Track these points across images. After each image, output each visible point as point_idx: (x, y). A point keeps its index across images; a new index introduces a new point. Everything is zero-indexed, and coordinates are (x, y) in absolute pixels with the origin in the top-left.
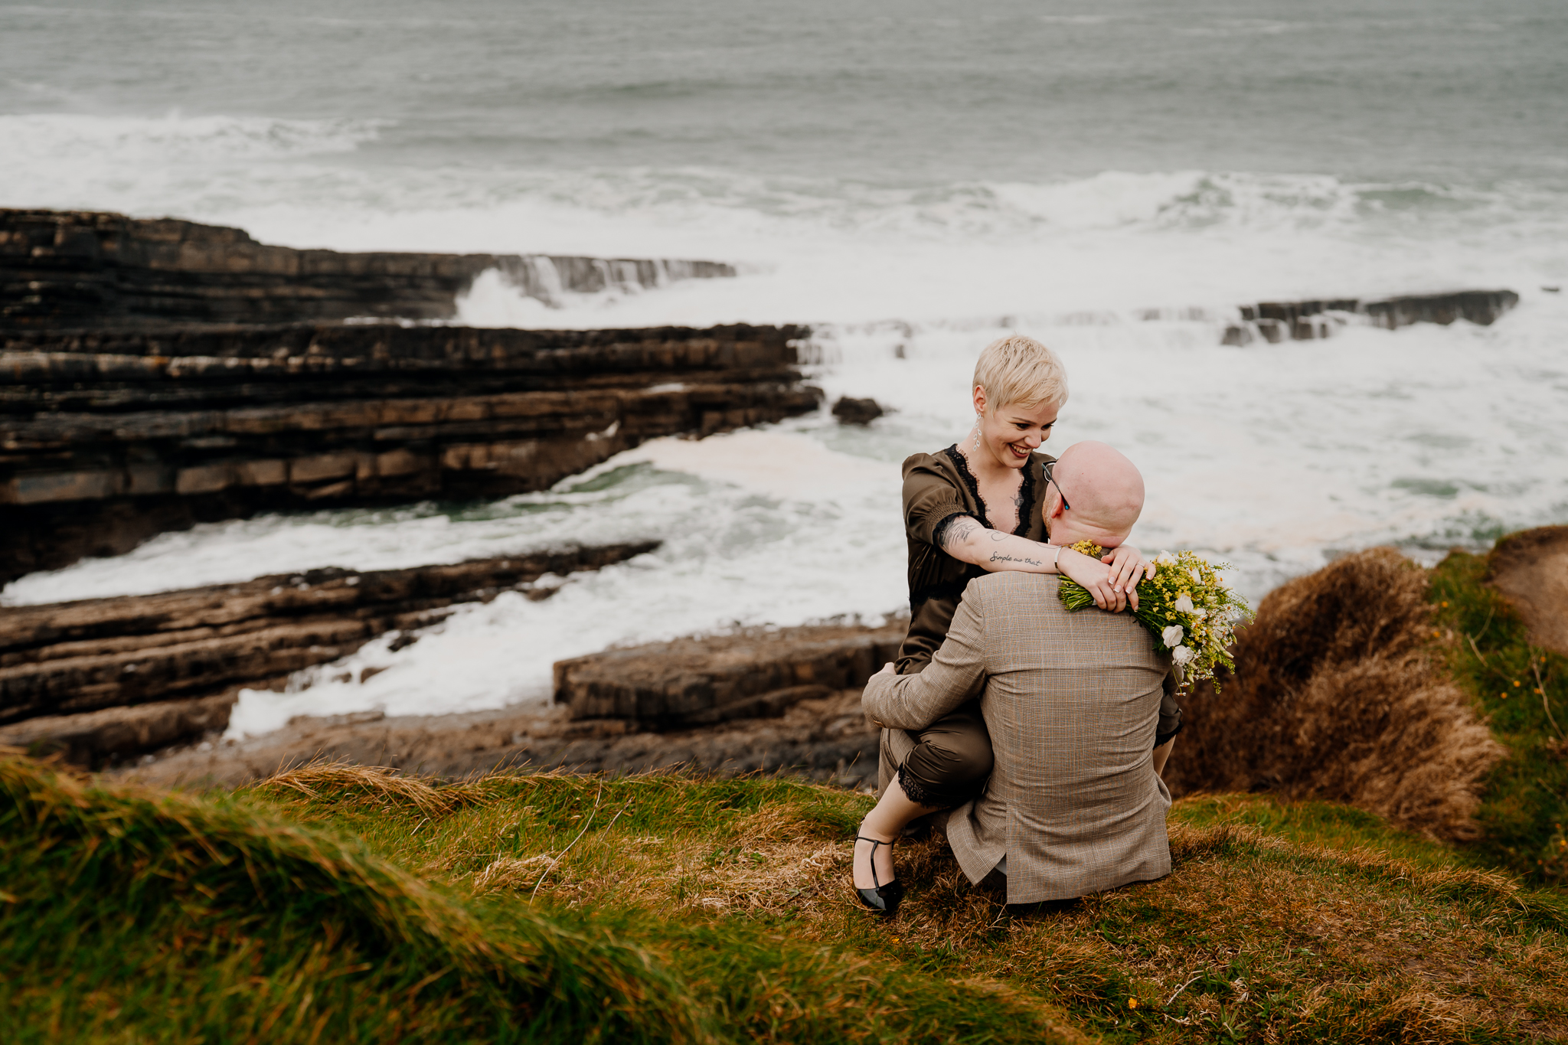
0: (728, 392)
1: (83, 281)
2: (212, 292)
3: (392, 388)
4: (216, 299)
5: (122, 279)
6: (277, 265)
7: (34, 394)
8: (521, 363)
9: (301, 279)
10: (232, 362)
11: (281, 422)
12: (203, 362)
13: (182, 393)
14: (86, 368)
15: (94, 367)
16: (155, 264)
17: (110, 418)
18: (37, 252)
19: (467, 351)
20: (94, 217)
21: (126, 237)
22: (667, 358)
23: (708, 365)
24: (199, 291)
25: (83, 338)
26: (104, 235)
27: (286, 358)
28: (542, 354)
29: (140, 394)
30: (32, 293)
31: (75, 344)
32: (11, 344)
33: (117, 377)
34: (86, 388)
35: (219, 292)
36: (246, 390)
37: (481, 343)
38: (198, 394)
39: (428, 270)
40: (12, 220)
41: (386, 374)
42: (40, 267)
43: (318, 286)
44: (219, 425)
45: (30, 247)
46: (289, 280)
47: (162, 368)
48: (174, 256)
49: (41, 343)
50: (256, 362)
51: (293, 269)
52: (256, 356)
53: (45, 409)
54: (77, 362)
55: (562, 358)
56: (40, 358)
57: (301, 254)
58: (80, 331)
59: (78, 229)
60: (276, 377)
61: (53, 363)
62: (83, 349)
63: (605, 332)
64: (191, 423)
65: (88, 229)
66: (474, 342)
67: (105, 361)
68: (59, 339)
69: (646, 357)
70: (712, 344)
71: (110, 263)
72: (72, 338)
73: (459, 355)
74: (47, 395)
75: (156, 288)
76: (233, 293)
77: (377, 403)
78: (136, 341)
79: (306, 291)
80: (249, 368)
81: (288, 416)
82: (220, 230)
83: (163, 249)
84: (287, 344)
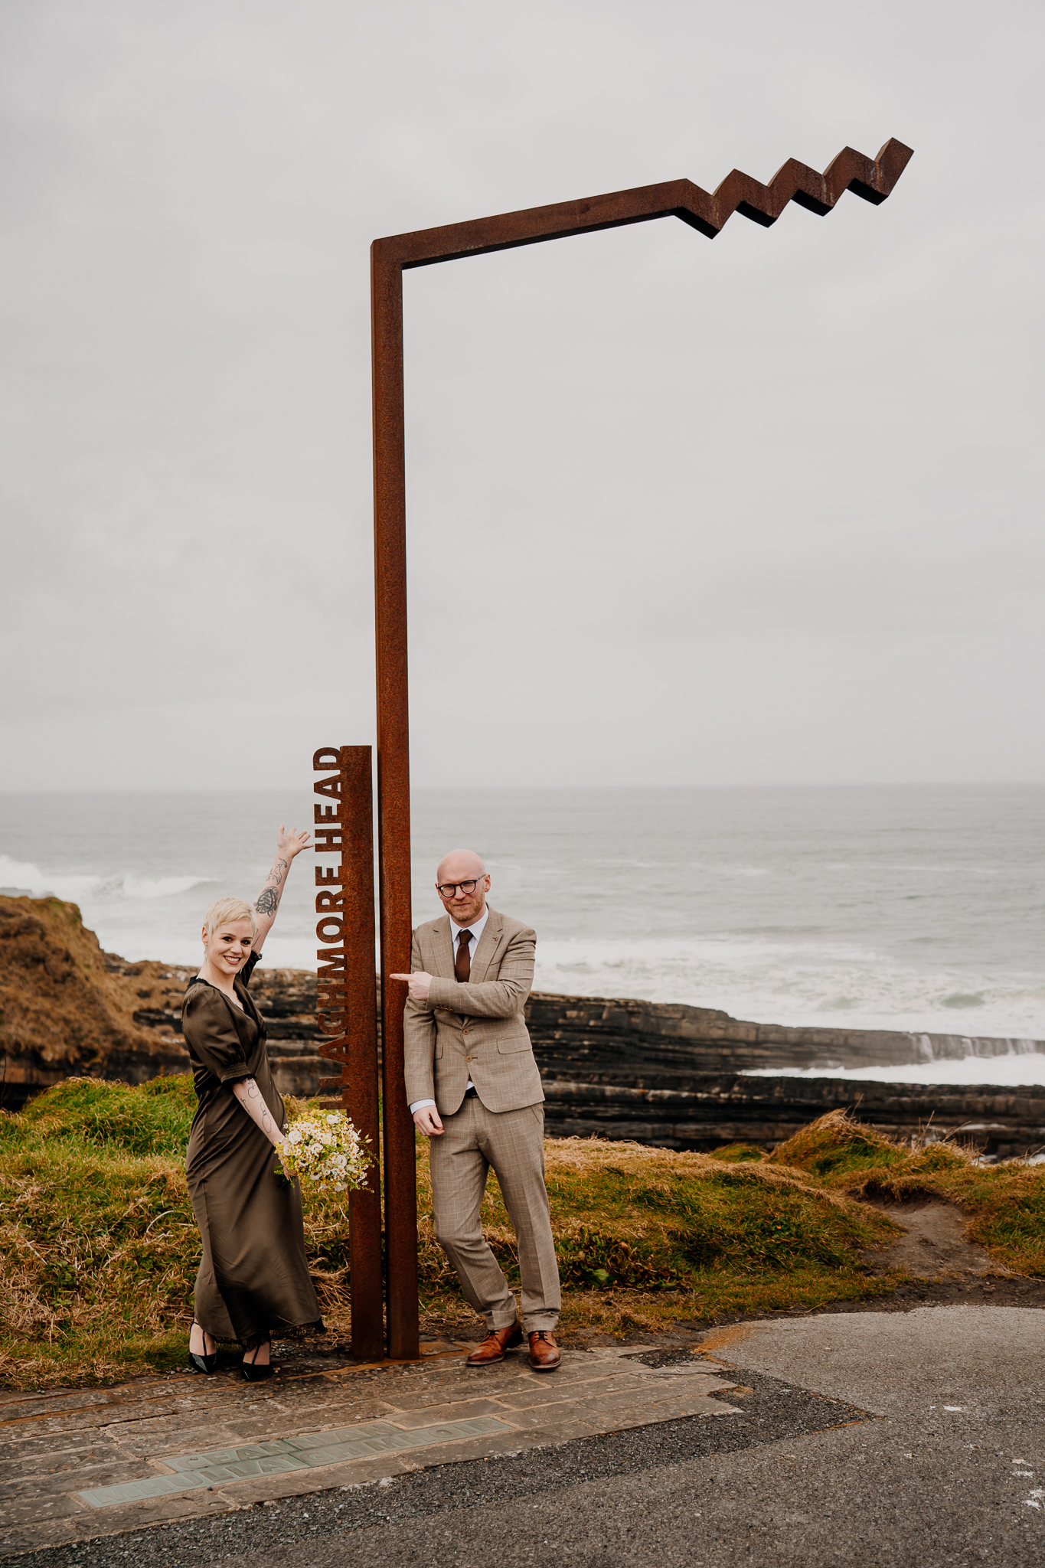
0: (1017, 1132)
1: (615, 1041)
2: (697, 1050)
3: (783, 1116)
4: (701, 1055)
5: (642, 1040)
6: (742, 1034)
7: (566, 1107)
8: (874, 1105)
9: (757, 1044)
10: (685, 1094)
11: (708, 1133)
12: (667, 1093)
13: (653, 1112)
14: (598, 1093)
15: (603, 1092)
16: (663, 1032)
17: (605, 1124)
18: (592, 1023)
19: (836, 1095)
20: (627, 1002)
21: (647, 1014)
22: (980, 1107)
23: (1006, 1114)
24: (689, 1049)
25: (601, 1076)
26: (632, 1014)
27: (718, 1094)
28: (892, 1099)
29: (626, 1111)
30: (584, 1047)
31: (596, 1079)
32: (559, 1077)
33: (616, 1099)
34: (597, 1106)
35: (702, 1050)
36: (691, 1112)
37: (846, 1090)
38: (661, 1113)
39: (841, 1041)
40: (581, 1004)
41: (782, 1107)
42: (593, 1031)
43: (766, 1049)
44: (671, 1132)
45: (588, 1021)
46: (749, 1044)
47: (644, 1095)
48: (674, 1027)
49: (577, 1077)
50: (699, 1095)
51: (752, 1037)
52: (701, 1092)
53: (571, 1117)
54: (593, 1089)
55: (905, 1102)
56: (572, 1086)
57: (758, 1027)
58: (601, 1072)
59: (617, 1010)
60: (711, 1104)
61: (579, 1089)
62: (600, 1082)
63: (941, 1087)
64: (653, 1130)
65: (623, 1010)
66: (841, 1089)
67: (609, 1090)
68: (588, 1076)
69: (964, 1105)
70: (1012, 1099)
71: (634, 1031)
72: (594, 1074)
73: (831, 1097)
74: (573, 1108)
75: (663, 1047)
76: (711, 1051)
77: (772, 1125)
78: (631, 1079)
79: (757, 1052)
80: (696, 1098)
81: (711, 1129)
82: (707, 1011)
83: (670, 1023)
84: (721, 1085)
